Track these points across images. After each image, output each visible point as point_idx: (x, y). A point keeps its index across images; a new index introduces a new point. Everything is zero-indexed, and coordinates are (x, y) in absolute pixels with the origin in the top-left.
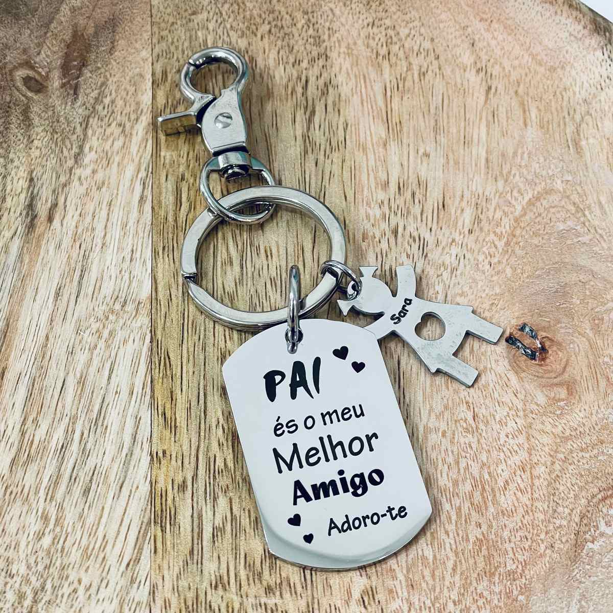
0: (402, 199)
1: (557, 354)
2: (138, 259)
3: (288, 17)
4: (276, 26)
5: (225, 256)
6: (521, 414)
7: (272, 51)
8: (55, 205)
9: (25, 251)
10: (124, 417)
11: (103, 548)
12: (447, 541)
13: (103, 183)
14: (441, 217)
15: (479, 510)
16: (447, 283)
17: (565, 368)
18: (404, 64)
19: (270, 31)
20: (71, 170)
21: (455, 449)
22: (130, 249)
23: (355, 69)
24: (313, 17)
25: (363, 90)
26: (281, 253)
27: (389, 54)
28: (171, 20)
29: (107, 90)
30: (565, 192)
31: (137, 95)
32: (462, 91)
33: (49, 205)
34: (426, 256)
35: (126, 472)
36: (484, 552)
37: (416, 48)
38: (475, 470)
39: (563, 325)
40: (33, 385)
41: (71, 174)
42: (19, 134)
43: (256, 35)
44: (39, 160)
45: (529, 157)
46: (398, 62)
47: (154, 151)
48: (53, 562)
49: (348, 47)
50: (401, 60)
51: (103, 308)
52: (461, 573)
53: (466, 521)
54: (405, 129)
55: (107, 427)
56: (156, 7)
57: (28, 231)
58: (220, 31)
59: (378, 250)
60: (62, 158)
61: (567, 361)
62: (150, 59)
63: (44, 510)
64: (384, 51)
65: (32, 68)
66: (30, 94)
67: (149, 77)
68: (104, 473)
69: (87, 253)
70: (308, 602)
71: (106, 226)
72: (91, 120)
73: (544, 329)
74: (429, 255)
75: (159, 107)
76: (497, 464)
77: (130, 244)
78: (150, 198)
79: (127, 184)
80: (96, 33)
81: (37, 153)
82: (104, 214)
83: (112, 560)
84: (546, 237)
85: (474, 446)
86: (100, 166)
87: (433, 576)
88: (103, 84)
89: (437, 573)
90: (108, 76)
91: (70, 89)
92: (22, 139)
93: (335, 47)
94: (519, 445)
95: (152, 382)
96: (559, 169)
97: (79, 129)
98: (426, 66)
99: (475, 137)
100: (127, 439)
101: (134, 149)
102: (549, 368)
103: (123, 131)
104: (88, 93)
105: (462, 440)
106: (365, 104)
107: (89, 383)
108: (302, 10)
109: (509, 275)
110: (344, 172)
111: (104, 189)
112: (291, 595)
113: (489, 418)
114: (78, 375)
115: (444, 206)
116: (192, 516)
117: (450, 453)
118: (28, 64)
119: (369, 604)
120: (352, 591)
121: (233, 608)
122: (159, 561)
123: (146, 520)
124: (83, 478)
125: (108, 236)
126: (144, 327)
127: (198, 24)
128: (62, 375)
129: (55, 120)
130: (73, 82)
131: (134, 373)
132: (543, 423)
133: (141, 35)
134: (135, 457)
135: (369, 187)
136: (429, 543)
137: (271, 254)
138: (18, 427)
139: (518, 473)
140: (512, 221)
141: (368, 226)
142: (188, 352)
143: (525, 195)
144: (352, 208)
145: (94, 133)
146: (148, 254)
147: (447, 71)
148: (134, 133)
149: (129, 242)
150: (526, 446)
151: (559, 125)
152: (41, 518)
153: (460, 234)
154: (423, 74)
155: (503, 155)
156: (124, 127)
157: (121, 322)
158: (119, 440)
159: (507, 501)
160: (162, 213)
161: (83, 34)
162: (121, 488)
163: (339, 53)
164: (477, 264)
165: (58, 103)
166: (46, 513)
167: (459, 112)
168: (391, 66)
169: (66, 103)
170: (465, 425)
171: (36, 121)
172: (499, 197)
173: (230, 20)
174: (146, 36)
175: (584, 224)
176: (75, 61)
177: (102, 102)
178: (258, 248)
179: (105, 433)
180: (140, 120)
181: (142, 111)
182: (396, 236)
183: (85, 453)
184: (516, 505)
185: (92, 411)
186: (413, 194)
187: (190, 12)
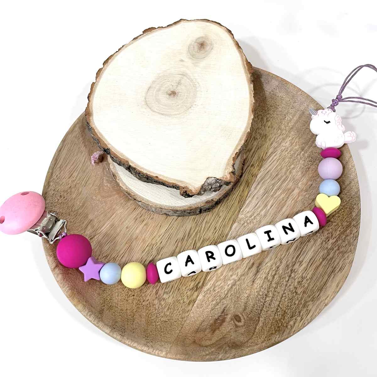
3: (134, 303)
7: (148, 293)
8: (249, 269)
10: (259, 190)
13: (231, 270)
19: (143, 301)
20: (239, 280)
24: (126, 298)
28: (175, 323)
33: (251, 270)
41: (240, 278)
42: (251, 301)
43: (149, 302)
44: (248, 288)
60: (240, 285)
63: (290, 175)
65: (236, 325)
66: (240, 315)
67: (195, 305)
72: (223, 297)
83: (278, 156)
88: (213, 310)
90: (209, 312)
91: (225, 312)
92: (250, 299)
95: (247, 197)
97: (229, 295)
100: (261, 184)
101: (214, 278)
104: (219, 308)
107: (264, 204)
108: (128, 302)
114: (266, 208)
116: (254, 157)
118: (237, 326)
122: (267, 151)
123: (266, 161)
124: (277, 179)
126: (241, 214)
127: (167, 317)
128: (271, 209)
130: (223, 314)
131: (250, 202)
134: (261, 178)
142: (233, 201)
145: (225, 291)
148: (211, 285)
157: (247, 219)
158: (263, 185)
162: (268, 172)
171: (243, 304)
176: (218, 323)
180: (207, 289)
181: (204, 293)
183: (274, 185)
185: (266, 196)
187: (167, 323)
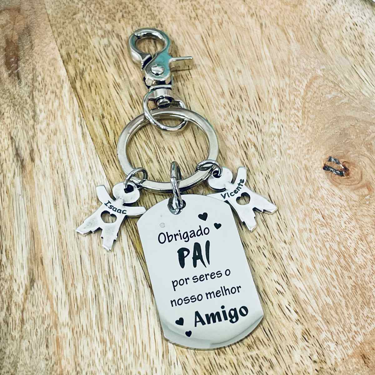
0: (235, 100)
1: (354, 170)
2: (96, 172)
4: (125, 12)
5: (146, 157)
6: (347, 208)
9: (25, 183)
11: (144, 349)
12: (336, 291)
14: (261, 106)
15: (347, 269)
16: (279, 144)
17: (362, 177)
18: (208, 20)
21: (320, 238)
22: (88, 167)
23: (180, 28)
25: (190, 41)
26: (178, 148)
27: (197, 16)
29: (37, 73)
30: (324, 76)
31: (56, 72)
32: (246, 29)
34: (261, 130)
35: (140, 300)
36: (359, 292)
37: (212, 9)
38: (335, 247)
39: (351, 152)
40: (63, 264)
45: (297, 60)
46: (204, 20)
47: (80, 104)
48: (119, 366)
49: (172, 17)
50: (205, 18)
51: (86, 206)
52: (352, 308)
53: (342, 277)
54: (222, 59)
55: (117, 277)
56: (51, 15)
57: (22, 170)
58: (93, 22)
59: (233, 134)
61: (361, 172)
62: (57, 48)
64: (193, 15)
68: (126, 305)
69: (63, 175)
70: (274, 348)
71: (68, 156)
73: (342, 157)
74: (262, 130)
75: (73, 76)
76: (346, 241)
77: (87, 164)
78: (88, 133)
79: (71, 128)
80: (19, 38)
81: (9, 120)
82: (64, 149)
84: (323, 104)
85: (330, 233)
86: (50, 120)
87: (337, 313)
89: (338, 311)
93: (164, 18)
94: (353, 227)
96: (316, 64)
98: (220, 18)
99: (263, 54)
102: (353, 179)
103: (56, 96)
105: (322, 232)
106: (194, 49)
109: (311, 131)
110: (197, 92)
111: (58, 134)
112: (263, 346)
113: (331, 215)
115: (260, 99)
117: (318, 241)
119: (309, 339)
120: (296, 334)
121: (234, 364)
125: (72, 162)
129: (12, 98)
132: (362, 211)
133: (46, 34)
135: (214, 97)
136: (327, 295)
137: (173, 150)
138: (64, 291)
139: (359, 242)
140: (301, 100)
141: (222, 121)
143: (303, 83)
144: (209, 112)
146: (100, 167)
147: (234, 19)
149: (86, 162)
150: (358, 226)
151: (308, 38)
152: (101, 342)
153: (275, 113)
154: (220, 24)
155: (282, 62)
156: (56, 93)
159: (359, 260)
160: (99, 140)
161: (12, 41)
163: (168, 21)
164: (291, 129)
165: (10, 87)
166: (102, 338)
167: (249, 42)
168: (200, 23)
169: (16, 86)
170: (320, 223)
172: (289, 87)
173: (97, 14)
174: (50, 34)
175: (341, 92)
177: (37, 80)
178: (164, 148)
179: (117, 281)
182: (240, 123)
184: (365, 260)
186: (241, 97)
